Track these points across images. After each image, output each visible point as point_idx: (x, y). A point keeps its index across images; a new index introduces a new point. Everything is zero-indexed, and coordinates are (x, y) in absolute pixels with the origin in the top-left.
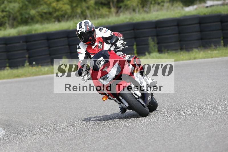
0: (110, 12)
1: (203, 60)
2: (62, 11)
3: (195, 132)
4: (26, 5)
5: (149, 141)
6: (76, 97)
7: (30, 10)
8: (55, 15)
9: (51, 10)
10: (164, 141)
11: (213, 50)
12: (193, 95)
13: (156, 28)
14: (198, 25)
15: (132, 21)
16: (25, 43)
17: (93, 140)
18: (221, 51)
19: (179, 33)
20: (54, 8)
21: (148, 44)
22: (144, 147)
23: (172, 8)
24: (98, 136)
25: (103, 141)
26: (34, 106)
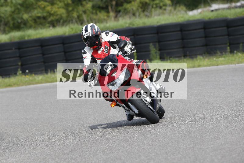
0: (108, 16)
1: (208, 68)
2: (57, 15)
3: (200, 145)
4: (18, 9)
5: (151, 155)
6: (72, 107)
7: (23, 14)
8: (49, 20)
9: (45, 14)
10: (167, 154)
11: (219, 58)
12: (197, 106)
13: (157, 33)
14: (203, 30)
15: (131, 26)
16: (17, 50)
17: (90, 154)
18: (227, 58)
19: (183, 39)
20: (48, 12)
21: (149, 51)
22: (145, 161)
23: (175, 12)
24: (96, 149)
25: (102, 154)
26: (28, 117)
